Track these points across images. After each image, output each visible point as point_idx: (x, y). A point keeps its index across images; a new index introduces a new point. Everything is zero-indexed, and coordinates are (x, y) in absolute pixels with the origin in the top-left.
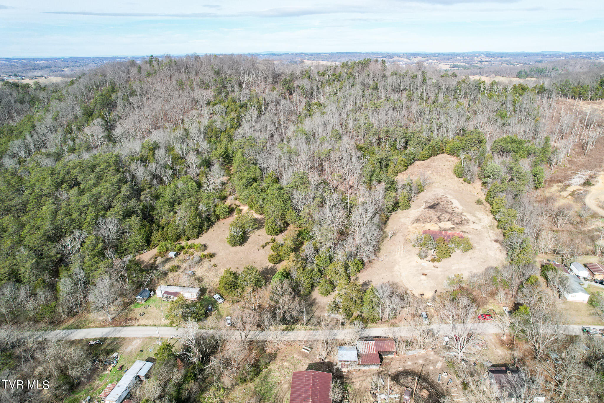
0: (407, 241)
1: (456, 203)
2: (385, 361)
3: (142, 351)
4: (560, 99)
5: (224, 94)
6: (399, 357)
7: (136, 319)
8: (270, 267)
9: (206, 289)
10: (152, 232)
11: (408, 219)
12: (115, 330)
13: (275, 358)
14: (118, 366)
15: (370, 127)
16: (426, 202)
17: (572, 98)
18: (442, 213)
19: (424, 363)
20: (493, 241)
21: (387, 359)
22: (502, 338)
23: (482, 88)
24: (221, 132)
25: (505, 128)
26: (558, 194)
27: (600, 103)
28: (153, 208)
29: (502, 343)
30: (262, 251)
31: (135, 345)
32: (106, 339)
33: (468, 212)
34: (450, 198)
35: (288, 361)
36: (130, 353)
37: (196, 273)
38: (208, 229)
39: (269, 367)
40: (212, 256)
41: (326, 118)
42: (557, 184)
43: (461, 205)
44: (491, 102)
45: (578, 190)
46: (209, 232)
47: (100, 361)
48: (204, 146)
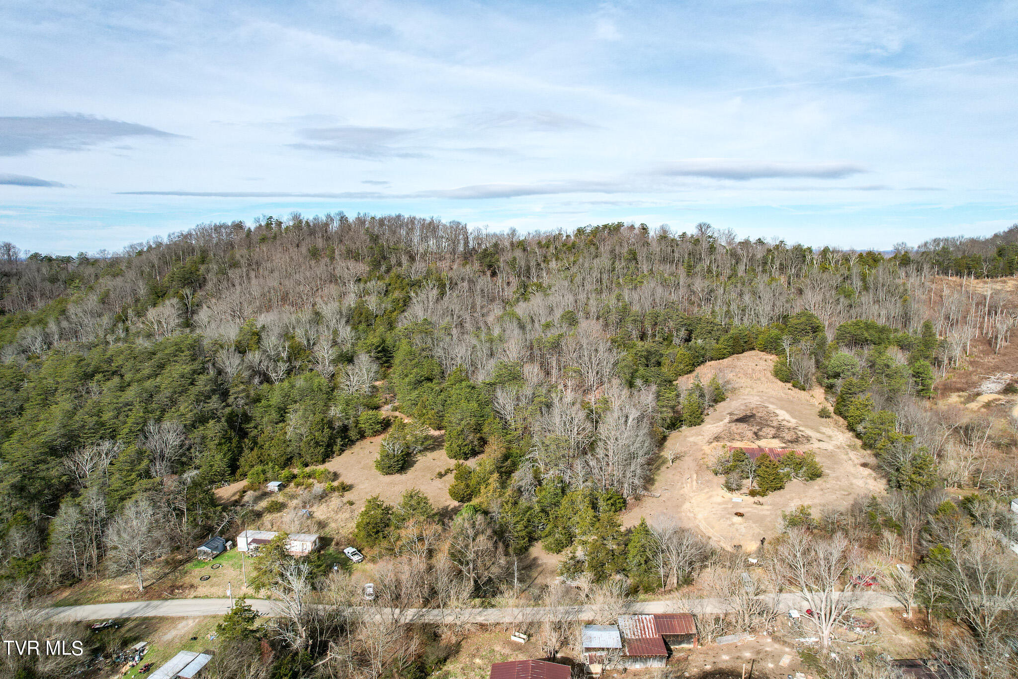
0: (701, 468)
1: (783, 415)
2: (676, 655)
3: (195, 639)
4: (937, 276)
5: (383, 268)
6: (705, 648)
7: (192, 586)
8: (452, 506)
9: (331, 540)
10: (241, 452)
11: (700, 437)
12: (147, 606)
13: (457, 652)
14: (142, 664)
15: (625, 311)
16: (731, 414)
17: (957, 275)
18: (762, 428)
19: (754, 657)
20: (858, 466)
21: (679, 651)
22: (905, 615)
23: (808, 258)
24: (377, 316)
25: (853, 311)
26: (962, 406)
27: (1005, 282)
28: (247, 418)
29: (908, 625)
30: (438, 483)
31: (184, 629)
32: (127, 619)
33: (806, 426)
34: (772, 407)
35: (482, 658)
36: (170, 643)
37: (315, 515)
38: (342, 451)
39: (445, 668)
40: (345, 488)
41: (552, 299)
42: (957, 394)
43: (794, 417)
44: (825, 276)
45: (996, 400)
46: (344, 455)
47: (106, 657)
48: (346, 332)
